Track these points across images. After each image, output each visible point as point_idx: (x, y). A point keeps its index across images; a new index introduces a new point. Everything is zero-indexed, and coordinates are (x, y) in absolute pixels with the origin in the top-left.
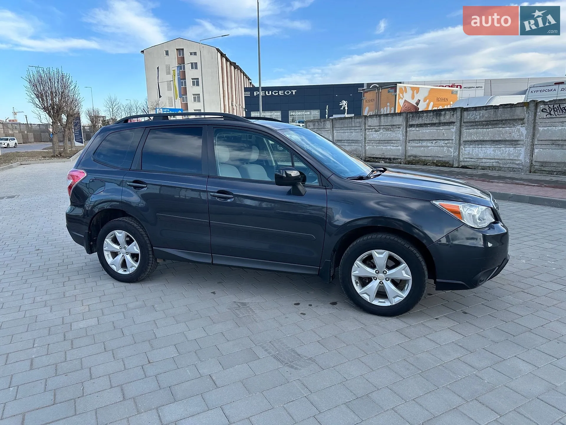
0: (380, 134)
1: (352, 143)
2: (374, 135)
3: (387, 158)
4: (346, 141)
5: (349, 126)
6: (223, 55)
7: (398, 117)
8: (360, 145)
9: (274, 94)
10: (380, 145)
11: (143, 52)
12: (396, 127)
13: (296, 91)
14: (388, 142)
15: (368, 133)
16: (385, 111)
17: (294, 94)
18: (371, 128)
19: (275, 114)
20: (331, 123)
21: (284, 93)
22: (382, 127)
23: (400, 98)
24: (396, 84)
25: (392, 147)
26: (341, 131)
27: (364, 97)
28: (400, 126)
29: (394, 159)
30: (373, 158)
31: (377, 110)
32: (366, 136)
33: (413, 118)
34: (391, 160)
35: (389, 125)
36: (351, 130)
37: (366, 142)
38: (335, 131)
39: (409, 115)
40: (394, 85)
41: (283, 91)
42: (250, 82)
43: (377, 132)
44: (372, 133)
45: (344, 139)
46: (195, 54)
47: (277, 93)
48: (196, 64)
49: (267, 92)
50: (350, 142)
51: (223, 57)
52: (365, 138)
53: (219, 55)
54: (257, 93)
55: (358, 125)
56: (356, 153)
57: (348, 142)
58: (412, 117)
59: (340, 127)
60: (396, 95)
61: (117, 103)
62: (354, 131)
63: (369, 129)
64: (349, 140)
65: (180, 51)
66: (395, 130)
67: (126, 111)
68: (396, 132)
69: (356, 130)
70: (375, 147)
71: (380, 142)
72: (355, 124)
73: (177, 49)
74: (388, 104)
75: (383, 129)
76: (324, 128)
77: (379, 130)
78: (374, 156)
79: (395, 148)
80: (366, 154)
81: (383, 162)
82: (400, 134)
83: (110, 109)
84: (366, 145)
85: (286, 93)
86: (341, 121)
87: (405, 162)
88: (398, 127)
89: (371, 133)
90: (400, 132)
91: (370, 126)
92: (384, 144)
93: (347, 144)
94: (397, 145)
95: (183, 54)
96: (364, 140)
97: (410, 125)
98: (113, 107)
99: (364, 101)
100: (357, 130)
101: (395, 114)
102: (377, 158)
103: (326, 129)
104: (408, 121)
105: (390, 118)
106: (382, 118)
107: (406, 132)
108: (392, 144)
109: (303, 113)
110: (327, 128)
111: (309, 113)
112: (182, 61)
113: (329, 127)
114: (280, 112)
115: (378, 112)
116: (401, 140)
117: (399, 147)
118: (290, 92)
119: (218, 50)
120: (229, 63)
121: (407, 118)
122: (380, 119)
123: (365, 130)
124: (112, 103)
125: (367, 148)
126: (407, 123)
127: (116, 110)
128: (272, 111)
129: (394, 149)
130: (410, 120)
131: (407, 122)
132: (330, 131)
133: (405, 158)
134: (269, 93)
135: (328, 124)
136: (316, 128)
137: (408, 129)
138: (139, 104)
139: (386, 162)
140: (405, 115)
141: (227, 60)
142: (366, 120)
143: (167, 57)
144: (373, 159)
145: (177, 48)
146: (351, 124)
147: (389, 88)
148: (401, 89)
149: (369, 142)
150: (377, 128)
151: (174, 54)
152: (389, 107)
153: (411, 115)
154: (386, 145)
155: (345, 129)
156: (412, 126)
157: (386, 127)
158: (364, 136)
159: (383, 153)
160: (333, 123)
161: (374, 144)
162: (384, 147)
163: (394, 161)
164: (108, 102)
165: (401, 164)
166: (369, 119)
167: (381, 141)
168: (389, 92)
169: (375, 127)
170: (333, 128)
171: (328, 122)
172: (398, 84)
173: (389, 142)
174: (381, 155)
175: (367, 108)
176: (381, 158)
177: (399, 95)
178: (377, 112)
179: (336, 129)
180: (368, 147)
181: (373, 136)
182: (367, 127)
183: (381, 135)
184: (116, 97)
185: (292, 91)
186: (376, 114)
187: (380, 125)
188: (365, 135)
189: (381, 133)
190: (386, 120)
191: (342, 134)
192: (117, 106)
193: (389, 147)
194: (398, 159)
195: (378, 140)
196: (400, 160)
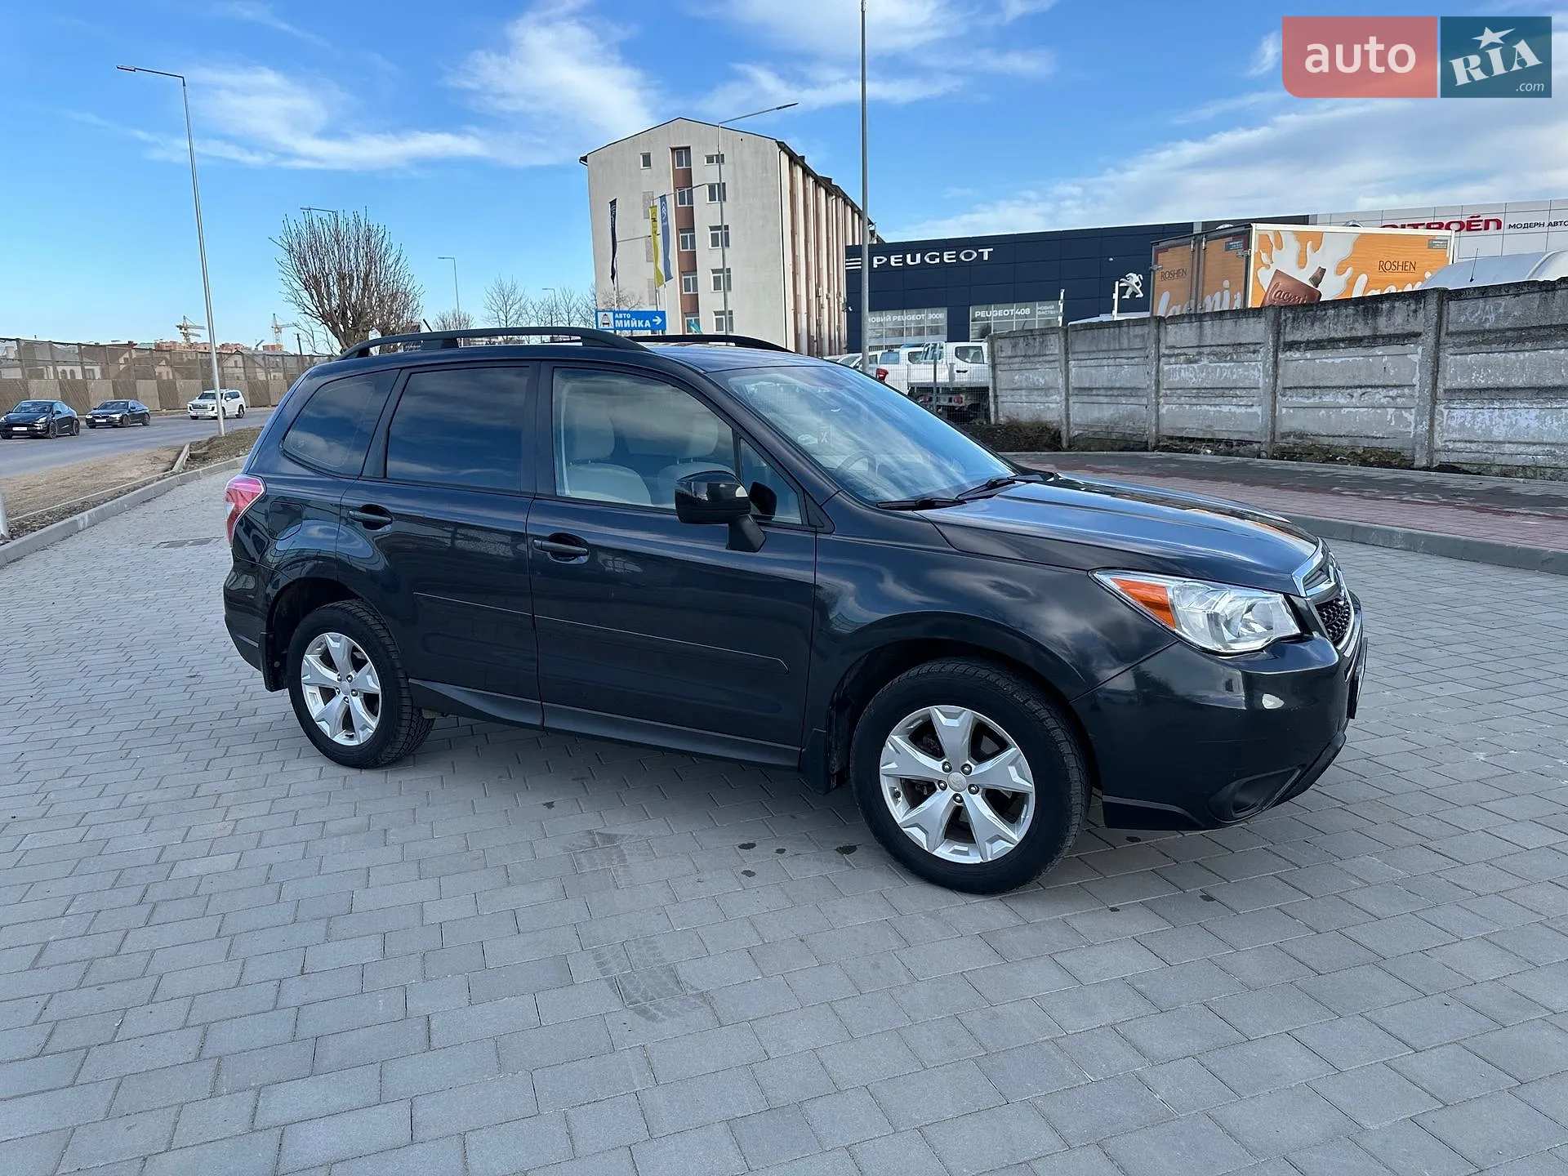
0: (1201, 370)
1: (1118, 395)
2: (1183, 374)
3: (1220, 441)
4: (1102, 392)
5: (1112, 348)
6: (795, 160)
7: (1252, 320)
8: (1144, 401)
9: (928, 260)
10: (1201, 401)
11: (584, 159)
12: (1246, 350)
13: (992, 250)
14: (1223, 392)
15: (1166, 368)
16: (1217, 304)
17: (986, 257)
18: (1176, 351)
19: (931, 316)
20: (1063, 339)
21: (957, 257)
22: (1207, 350)
23: (1260, 264)
24: (1247, 224)
25: (1234, 409)
26: (1088, 361)
27: (1156, 263)
28: (1259, 346)
29: (1240, 442)
30: (1181, 439)
31: (1193, 301)
32: (1161, 374)
33: (1296, 325)
34: (1232, 446)
35: (1227, 345)
36: (1117, 360)
37: (1161, 394)
38: (1072, 363)
39: (1286, 315)
40: (1243, 229)
41: (955, 252)
42: (870, 231)
43: (1192, 365)
44: (1178, 366)
45: (1097, 386)
46: (720, 159)
47: (937, 257)
48: (722, 186)
49: (909, 256)
50: (1116, 392)
51: (796, 163)
52: (1158, 383)
53: (785, 159)
54: (881, 260)
55: (1137, 344)
56: (1131, 424)
57: (1110, 393)
58: (1294, 319)
59: (1087, 350)
60: (1248, 258)
61: (519, 298)
62: (1126, 361)
63: (1170, 356)
64: (1112, 389)
65: (682, 153)
66: (1244, 358)
67: (540, 320)
68: (1246, 363)
69: (1133, 358)
70: (1187, 406)
71: (1201, 395)
72: (1129, 342)
73: (673, 150)
74: (1226, 283)
75: (1208, 354)
76: (1040, 356)
77: (1197, 358)
78: (1184, 434)
79: (1243, 410)
80: (1160, 427)
81: (1209, 451)
82: (1259, 370)
83: (501, 313)
84: (1162, 401)
85: (963, 258)
86: (1089, 333)
87: (1270, 452)
88: (1254, 347)
89: (1174, 366)
90: (1259, 363)
91: (1174, 347)
92: (1213, 399)
93: (1105, 400)
94: (1250, 403)
95: (689, 163)
96: (1154, 388)
97: (1285, 344)
98: (508, 308)
99: (1158, 275)
100: (1136, 359)
101: (1245, 313)
102: (1192, 440)
103: (1047, 358)
104: (1282, 331)
105: (1229, 324)
106: (1207, 324)
107: (1276, 363)
108: (1235, 400)
109: (1012, 310)
110: (1052, 355)
111: (1027, 311)
112: (684, 180)
113: (1057, 351)
114: (945, 310)
115: (1196, 306)
116: (1260, 386)
117: (1254, 407)
118: (976, 254)
119: (783, 147)
120: (811, 180)
121: (1279, 325)
122: (1201, 327)
123: (1159, 360)
124: (505, 297)
125: (1163, 410)
126: (1278, 339)
127: (516, 317)
128: (922, 310)
129: (1241, 413)
130: (1288, 328)
131: (1278, 334)
132: (1057, 364)
133: (1273, 441)
134: (913, 259)
135: (1052, 342)
136: (1019, 354)
137: (1280, 356)
138: (574, 300)
139: (1216, 453)
140: (1271, 314)
141: (807, 172)
142: (1162, 335)
143: (647, 171)
144: (1179, 443)
145: (674, 146)
146: (1119, 343)
147: (1229, 235)
148: (1264, 238)
149: (1168, 392)
150: (1194, 351)
151: (664, 162)
152: (1227, 293)
153: (1291, 315)
154: (1218, 401)
155: (1101, 355)
156: (1292, 346)
157: (1218, 349)
158: (1154, 377)
159: (1210, 426)
160: (1066, 340)
161: (1183, 398)
162: (1213, 409)
163: (1242, 449)
164: (495, 295)
165: (1259, 457)
166: (1169, 326)
167: (1203, 391)
168: (1228, 248)
169: (1186, 351)
170: (1067, 353)
171: (1053, 337)
172: (1253, 225)
173: (1227, 392)
174: (1201, 430)
175: (1166, 296)
176: (1202, 440)
177: (1258, 255)
178: (1193, 306)
179: (1076, 356)
180: (1167, 407)
181: (1180, 375)
182: (1163, 351)
183: (1204, 374)
184: (515, 282)
185: (980, 251)
186: (1192, 312)
187: (1202, 344)
188: (1158, 372)
189: (1205, 366)
190: (1217, 329)
191: (1093, 371)
192: (516, 307)
193: (1225, 409)
194: (1251, 442)
195: (1194, 386)
196: (1259, 445)
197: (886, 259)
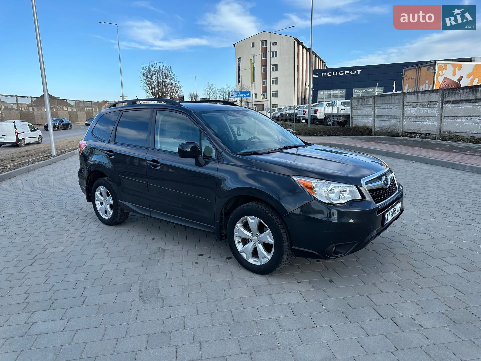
0: (417, 110)
1: (390, 118)
2: (411, 112)
3: (423, 134)
4: (385, 117)
5: (389, 103)
6: (299, 43)
7: (434, 94)
8: (399, 120)
9: (340, 74)
10: (417, 120)
11: (234, 45)
12: (432, 103)
13: (361, 70)
14: (424, 117)
15: (406, 109)
16: (424, 88)
17: (359, 73)
18: (409, 104)
19: (340, 92)
20: (373, 100)
21: (350, 73)
22: (419, 104)
23: (439, 75)
24: (435, 62)
25: (428, 123)
26: (381, 107)
27: (404, 75)
28: (437, 102)
29: (429, 134)
30: (410, 133)
31: (416, 87)
32: (404, 111)
33: (449, 95)
34: (427, 135)
35: (426, 102)
36: (390, 106)
37: (404, 118)
38: (376, 107)
39: (446, 92)
40: (433, 63)
41: (349, 71)
42: (324, 65)
43: (415, 108)
44: (410, 109)
45: (384, 115)
46: (276, 44)
47: (343, 73)
48: (276, 52)
49: (333, 73)
50: (390, 117)
51: (300, 44)
52: (403, 114)
53: (296, 43)
54: (324, 74)
55: (397, 101)
56: (394, 128)
57: (388, 117)
58: (449, 93)
59: (381, 103)
60: (435, 73)
61: (213, 88)
62: (393, 107)
63: (407, 105)
64: (388, 116)
65: (264, 42)
66: (431, 106)
67: (220, 94)
68: (432, 108)
69: (395, 106)
70: (412, 122)
71: (417, 118)
72: (394, 101)
73: (261, 41)
74: (427, 81)
75: (420, 105)
76: (366, 105)
77: (416, 106)
78: (411, 131)
79: (431, 123)
80: (403, 129)
81: (419, 137)
82: (436, 110)
83: (208, 92)
84: (404, 120)
85: (351, 73)
86: (382, 98)
87: (439, 138)
88: (435, 103)
89: (408, 109)
90: (436, 108)
91: (409, 103)
92: (421, 120)
93: (386, 119)
94: (433, 121)
95: (266, 45)
96: (402, 116)
97: (445, 101)
98: (210, 91)
99: (405, 79)
100: (396, 106)
101: (433, 91)
102: (414, 133)
103: (368, 106)
104: (445, 97)
105: (427, 95)
106: (420, 95)
107: (442, 108)
108: (428, 120)
109: (367, 90)
110: (370, 104)
111: (372, 90)
112: (264, 51)
113: (371, 103)
114: (345, 90)
115: (417, 89)
116: (437, 116)
117: (434, 123)
118: (355, 72)
119: (295, 39)
120: (305, 49)
121: (443, 95)
122: (418, 96)
123: (404, 107)
124: (210, 88)
125: (405, 123)
126: (443, 100)
127: (212, 94)
128: (337, 90)
129: (430, 124)
130: (446, 97)
131: (443, 98)
132: (371, 108)
133: (440, 134)
134: (335, 74)
135: (370, 101)
136: (360, 104)
137: (443, 106)
138: (230, 88)
139: (421, 138)
140: (441, 92)
141: (303, 47)
142: (405, 98)
143: (253, 48)
144: (409, 134)
145: (262, 40)
146: (391, 101)
147: (429, 65)
148: (440, 66)
149: (406, 117)
150: (415, 104)
151: (259, 45)
152: (427, 85)
153: (448, 92)
154: (422, 120)
155: (385, 105)
156: (448, 102)
157: (423, 103)
158: (402, 112)
159: (420, 129)
160: (374, 100)
161: (411, 119)
162: (421, 123)
163: (430, 136)
164: (207, 87)
165: (435, 139)
166: (407, 96)
167: (418, 117)
168: (428, 70)
169: (413, 104)
170: (374, 104)
171: (370, 99)
172: (437, 62)
173: (425, 117)
174: (417, 130)
175: (407, 86)
176: (417, 133)
177: (438, 72)
178: (416, 89)
179: (377, 105)
180: (406, 122)
181: (410, 112)
182: (405, 104)
183: (418, 112)
184: (212, 83)
185: (357, 71)
186: (416, 91)
187: (418, 102)
188: (403, 111)
189: (419, 109)
190: (423, 97)
191: (383, 110)
192: (213, 90)
193: (425, 123)
194: (433, 134)
195: (415, 115)
196: (436, 135)
197: (326, 74)
